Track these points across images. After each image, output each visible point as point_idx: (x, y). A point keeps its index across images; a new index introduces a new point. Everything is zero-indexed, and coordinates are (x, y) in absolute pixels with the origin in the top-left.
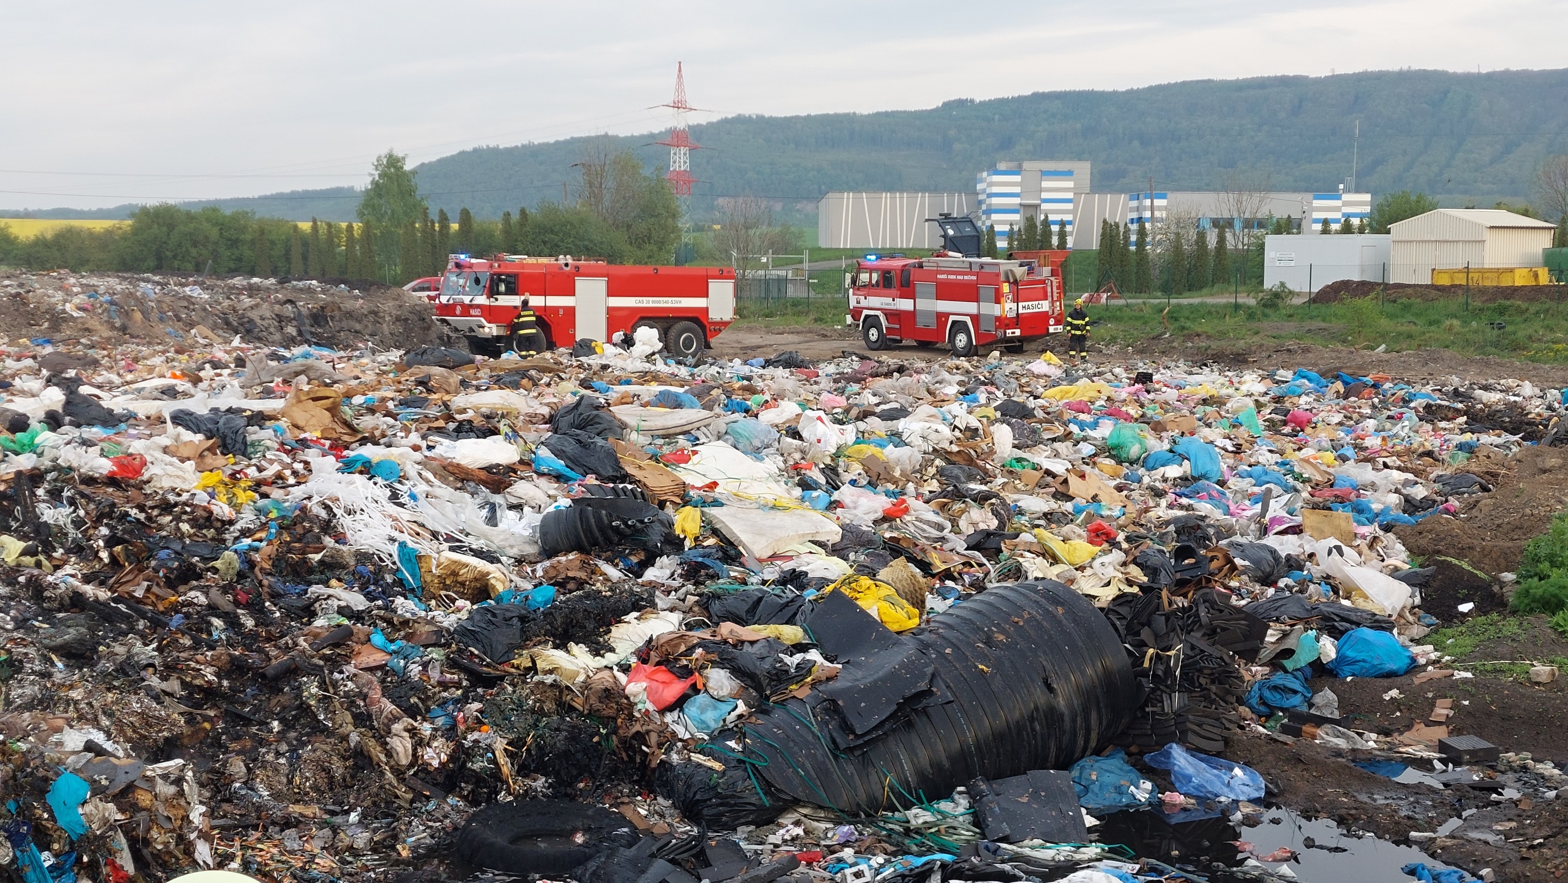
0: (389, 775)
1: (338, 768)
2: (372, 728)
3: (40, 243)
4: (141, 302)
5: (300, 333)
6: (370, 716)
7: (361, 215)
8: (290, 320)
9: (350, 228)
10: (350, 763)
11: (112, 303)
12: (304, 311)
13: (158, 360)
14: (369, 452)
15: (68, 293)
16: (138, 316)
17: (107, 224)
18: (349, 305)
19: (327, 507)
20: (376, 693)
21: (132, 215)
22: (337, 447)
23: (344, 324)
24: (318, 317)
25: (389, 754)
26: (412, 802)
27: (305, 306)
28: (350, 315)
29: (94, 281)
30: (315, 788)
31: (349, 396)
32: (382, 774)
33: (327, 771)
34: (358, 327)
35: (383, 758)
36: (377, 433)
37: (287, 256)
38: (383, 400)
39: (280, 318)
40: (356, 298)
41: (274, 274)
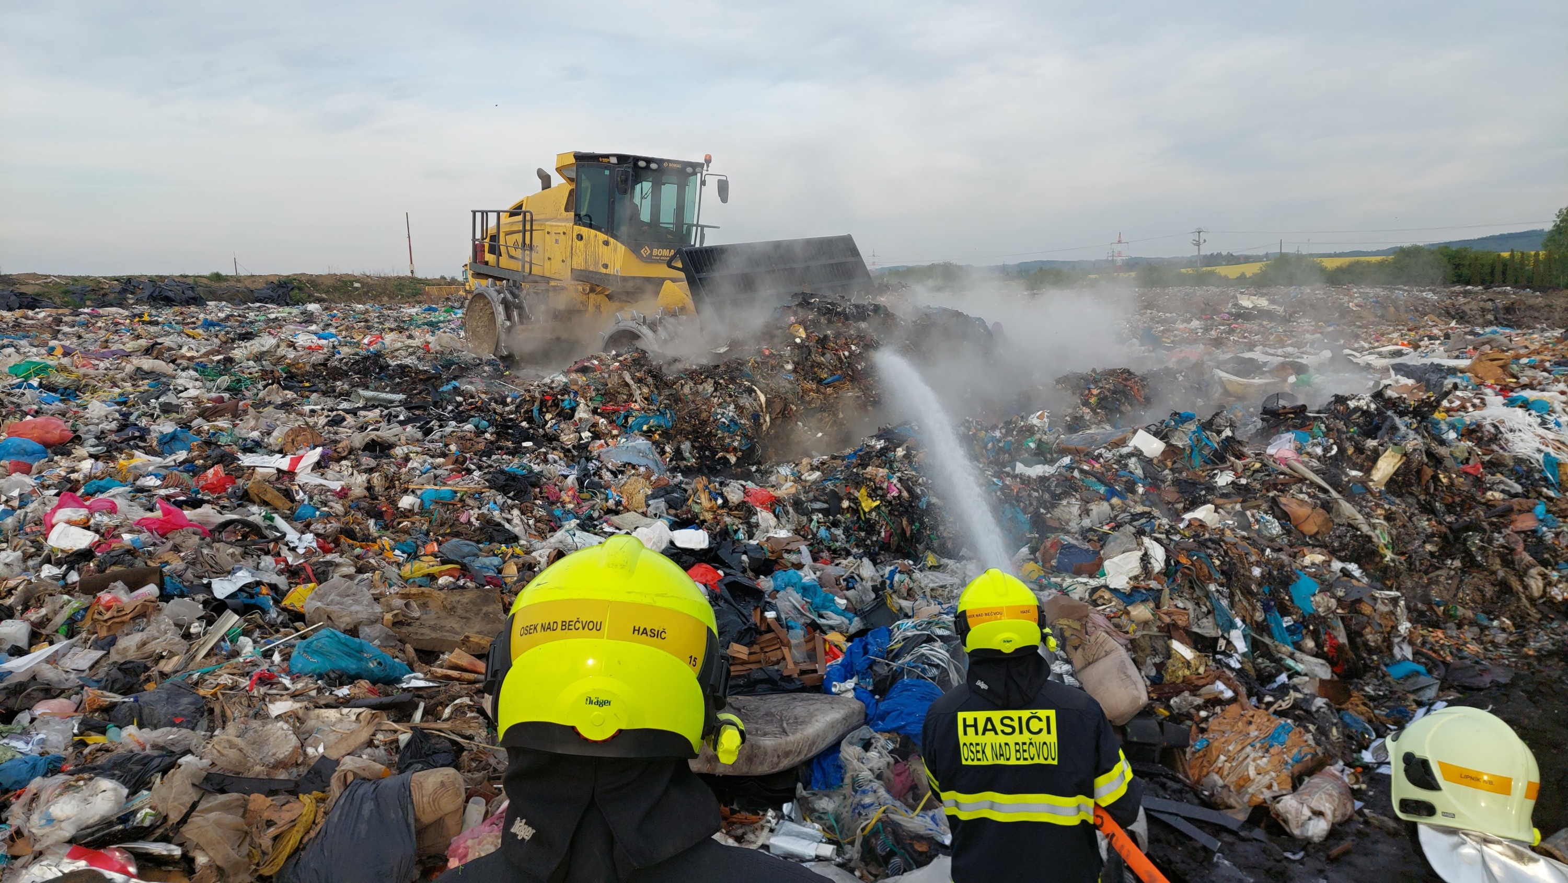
0: (1524, 600)
1: (1489, 591)
2: (1514, 569)
3: (1340, 270)
4: (1394, 302)
5: (1496, 319)
6: (1513, 562)
7: (1545, 246)
8: (1489, 311)
9: (1537, 255)
10: (1497, 589)
11: (1377, 302)
12: (1500, 305)
13: (1395, 335)
14: (1528, 394)
15: (1352, 298)
16: (1392, 309)
17: (1379, 258)
18: (1532, 301)
19: (1495, 426)
20: (1520, 547)
21: (1395, 253)
22: (1504, 390)
23: (1528, 313)
24: (1509, 310)
25: (1526, 587)
26: (1540, 620)
27: (1501, 302)
28: (1531, 307)
29: (1368, 290)
30: (1473, 601)
31: (1517, 358)
32: (1519, 599)
33: (1481, 591)
34: (1537, 314)
35: (1521, 589)
36: (1535, 382)
37: (1492, 273)
38: (1542, 361)
39: (1483, 310)
40: (1537, 297)
41: (1482, 283)
